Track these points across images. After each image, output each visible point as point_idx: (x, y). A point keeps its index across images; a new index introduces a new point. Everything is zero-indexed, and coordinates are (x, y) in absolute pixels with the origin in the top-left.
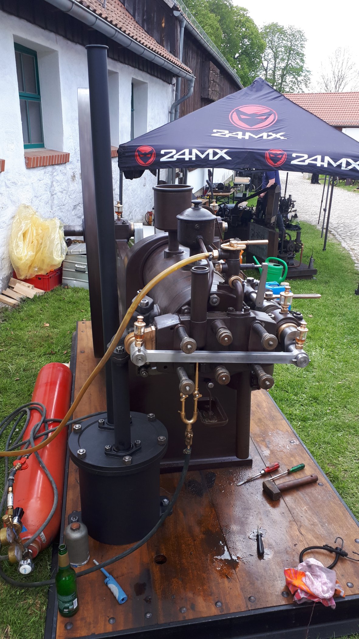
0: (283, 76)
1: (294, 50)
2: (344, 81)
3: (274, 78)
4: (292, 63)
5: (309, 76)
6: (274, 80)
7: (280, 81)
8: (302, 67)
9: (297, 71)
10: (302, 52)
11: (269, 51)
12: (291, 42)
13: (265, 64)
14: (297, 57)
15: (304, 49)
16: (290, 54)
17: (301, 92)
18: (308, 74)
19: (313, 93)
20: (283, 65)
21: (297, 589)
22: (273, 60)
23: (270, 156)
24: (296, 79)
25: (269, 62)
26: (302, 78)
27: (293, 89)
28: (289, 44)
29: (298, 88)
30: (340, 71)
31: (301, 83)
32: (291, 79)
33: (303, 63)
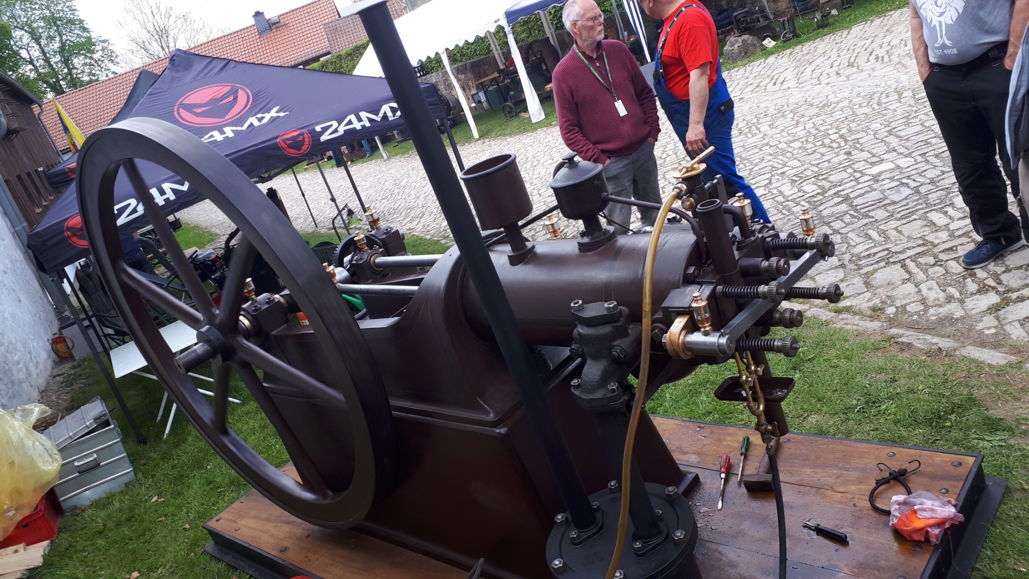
0: (66, 62)
1: (60, 19)
2: (171, 36)
3: (53, 69)
4: (69, 38)
5: (110, 47)
6: (55, 73)
7: (66, 71)
8: (89, 38)
9: (87, 46)
10: (76, 18)
11: (17, 34)
12: (48, 9)
13: (24, 53)
14: (73, 26)
15: (77, 13)
16: (58, 26)
17: (111, 76)
18: (106, 45)
19: (133, 68)
20: (56, 45)
21: (925, 530)
22: (34, 45)
23: (286, 144)
24: (91, 58)
25: (29, 49)
26: (100, 53)
27: (94, 75)
28: (47, 13)
29: (103, 70)
30: (156, 24)
31: (102, 61)
32: (83, 62)
33: (88, 32)
